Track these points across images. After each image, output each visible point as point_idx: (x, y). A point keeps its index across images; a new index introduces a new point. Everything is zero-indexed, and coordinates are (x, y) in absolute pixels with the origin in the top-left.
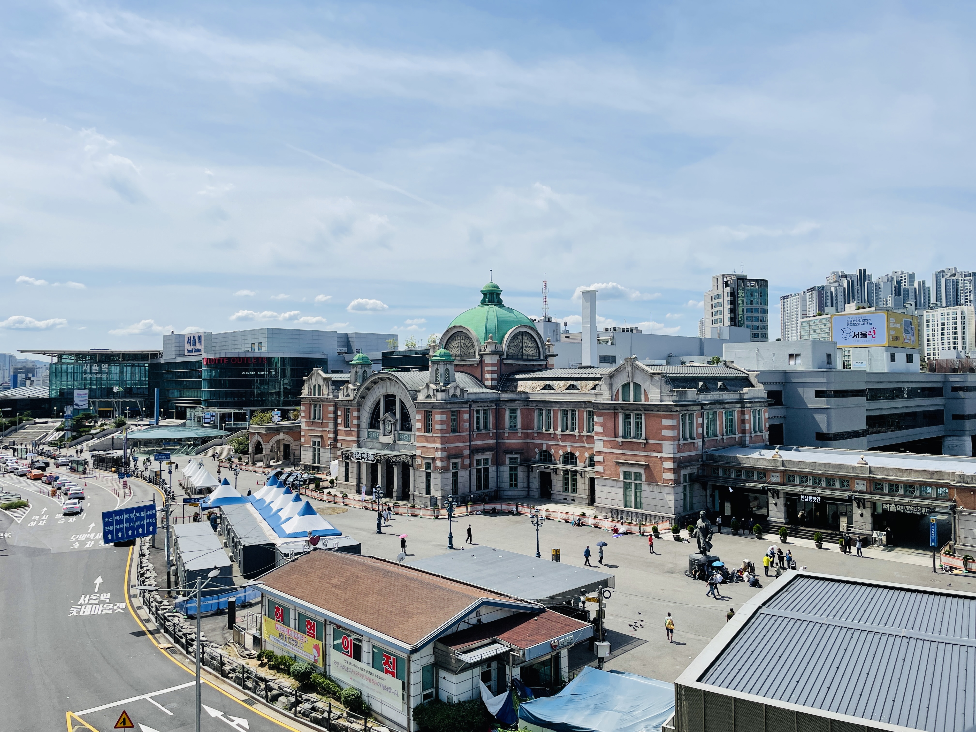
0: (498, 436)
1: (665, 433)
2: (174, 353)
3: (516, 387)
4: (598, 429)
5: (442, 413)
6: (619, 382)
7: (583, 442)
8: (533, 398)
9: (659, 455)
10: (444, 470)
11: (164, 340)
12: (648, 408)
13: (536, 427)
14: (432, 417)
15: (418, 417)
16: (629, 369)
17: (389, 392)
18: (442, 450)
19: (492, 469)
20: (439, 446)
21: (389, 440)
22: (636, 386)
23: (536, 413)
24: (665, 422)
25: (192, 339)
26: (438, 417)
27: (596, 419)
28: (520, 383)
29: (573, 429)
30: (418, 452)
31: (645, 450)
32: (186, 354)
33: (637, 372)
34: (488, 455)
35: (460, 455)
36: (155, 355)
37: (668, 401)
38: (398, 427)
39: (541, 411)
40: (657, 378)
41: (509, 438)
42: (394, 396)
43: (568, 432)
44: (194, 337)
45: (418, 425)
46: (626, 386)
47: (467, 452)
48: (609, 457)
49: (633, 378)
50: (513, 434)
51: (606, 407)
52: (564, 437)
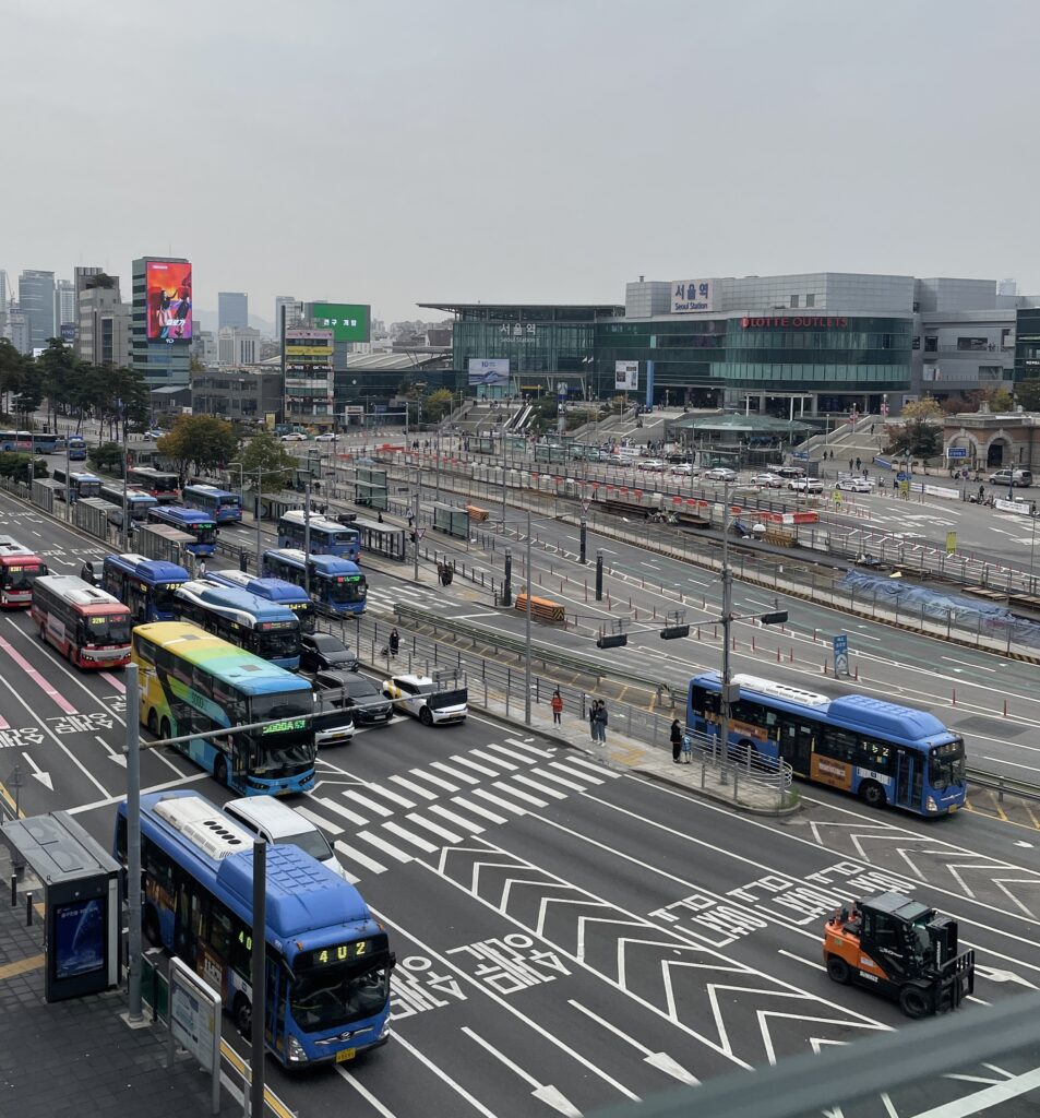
2: (649, 309)
11: (628, 291)
25: (687, 288)
32: (673, 310)
36: (606, 311)
44: (692, 285)
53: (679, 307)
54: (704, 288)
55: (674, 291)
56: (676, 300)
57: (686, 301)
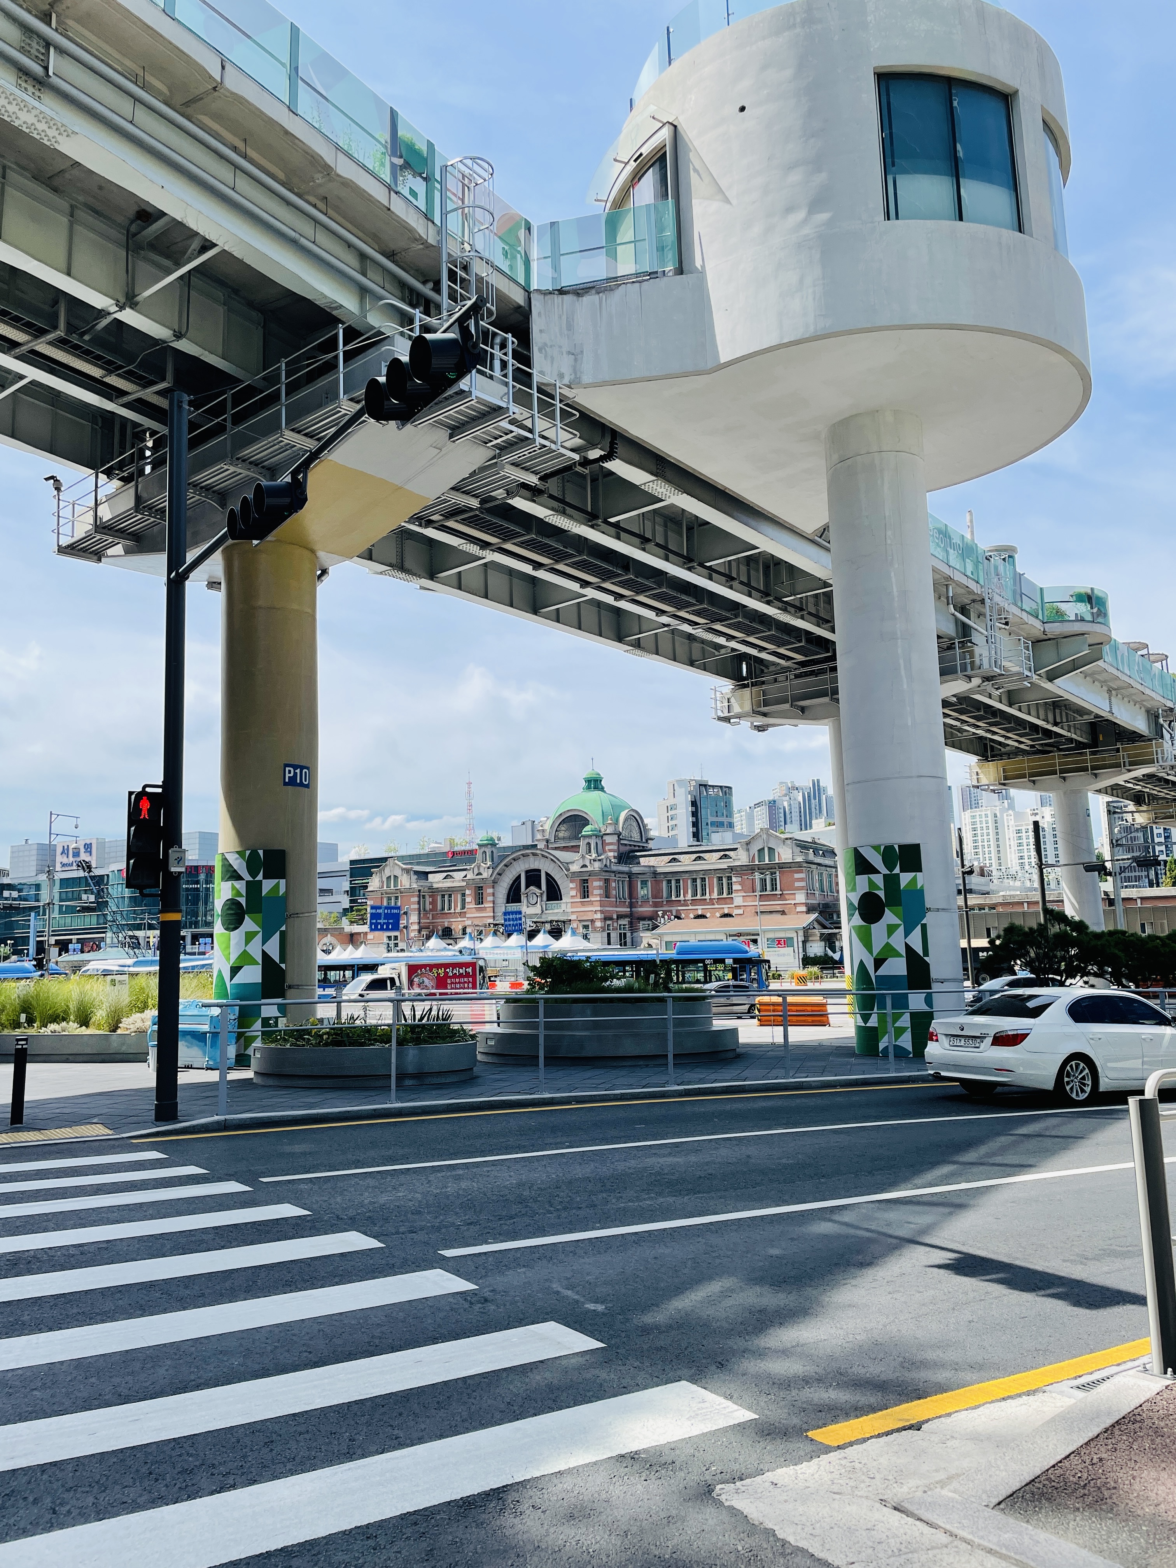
0: (631, 905)
1: (797, 884)
2: (34, 868)
3: (639, 863)
4: (735, 887)
5: (600, 880)
6: (754, 849)
7: (713, 904)
8: (659, 870)
9: (793, 902)
10: (603, 929)
11: (12, 852)
12: (782, 866)
13: (665, 895)
14: (589, 884)
15: (572, 885)
16: (765, 836)
17: (532, 867)
18: (602, 912)
19: (628, 935)
20: (599, 908)
21: (537, 910)
22: (769, 848)
23: (664, 883)
24: (797, 876)
25: (71, 848)
26: (596, 884)
27: (734, 879)
28: (641, 859)
29: (704, 894)
30: (573, 917)
31: (780, 899)
32: (58, 868)
33: (771, 838)
34: (625, 922)
35: (611, 919)
37: (799, 859)
38: (545, 898)
39: (669, 882)
40: (789, 842)
41: (641, 906)
42: (539, 871)
43: (699, 897)
44: (76, 845)
45: (573, 893)
46: (761, 851)
47: (615, 917)
48: (748, 909)
49: (767, 843)
50: (645, 901)
51: (745, 868)
52: (694, 902)
53: (63, 865)
54: (88, 847)
55: (59, 850)
56: (60, 859)
57: (71, 859)
